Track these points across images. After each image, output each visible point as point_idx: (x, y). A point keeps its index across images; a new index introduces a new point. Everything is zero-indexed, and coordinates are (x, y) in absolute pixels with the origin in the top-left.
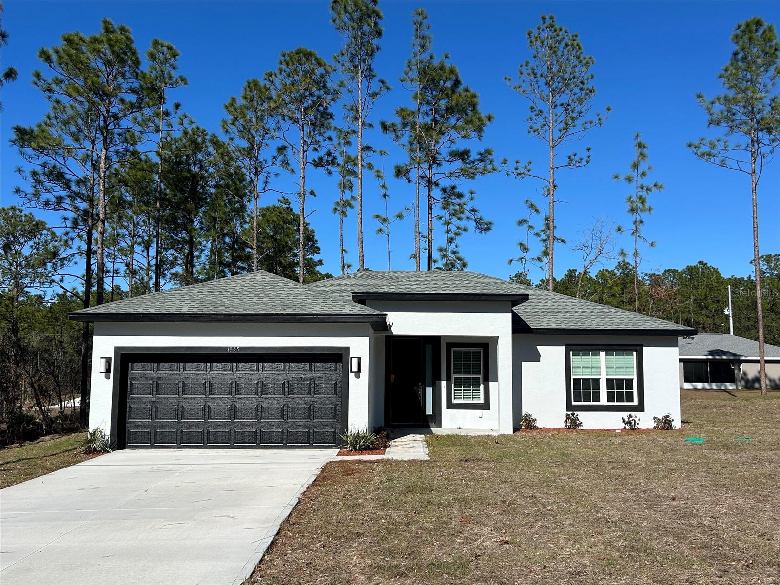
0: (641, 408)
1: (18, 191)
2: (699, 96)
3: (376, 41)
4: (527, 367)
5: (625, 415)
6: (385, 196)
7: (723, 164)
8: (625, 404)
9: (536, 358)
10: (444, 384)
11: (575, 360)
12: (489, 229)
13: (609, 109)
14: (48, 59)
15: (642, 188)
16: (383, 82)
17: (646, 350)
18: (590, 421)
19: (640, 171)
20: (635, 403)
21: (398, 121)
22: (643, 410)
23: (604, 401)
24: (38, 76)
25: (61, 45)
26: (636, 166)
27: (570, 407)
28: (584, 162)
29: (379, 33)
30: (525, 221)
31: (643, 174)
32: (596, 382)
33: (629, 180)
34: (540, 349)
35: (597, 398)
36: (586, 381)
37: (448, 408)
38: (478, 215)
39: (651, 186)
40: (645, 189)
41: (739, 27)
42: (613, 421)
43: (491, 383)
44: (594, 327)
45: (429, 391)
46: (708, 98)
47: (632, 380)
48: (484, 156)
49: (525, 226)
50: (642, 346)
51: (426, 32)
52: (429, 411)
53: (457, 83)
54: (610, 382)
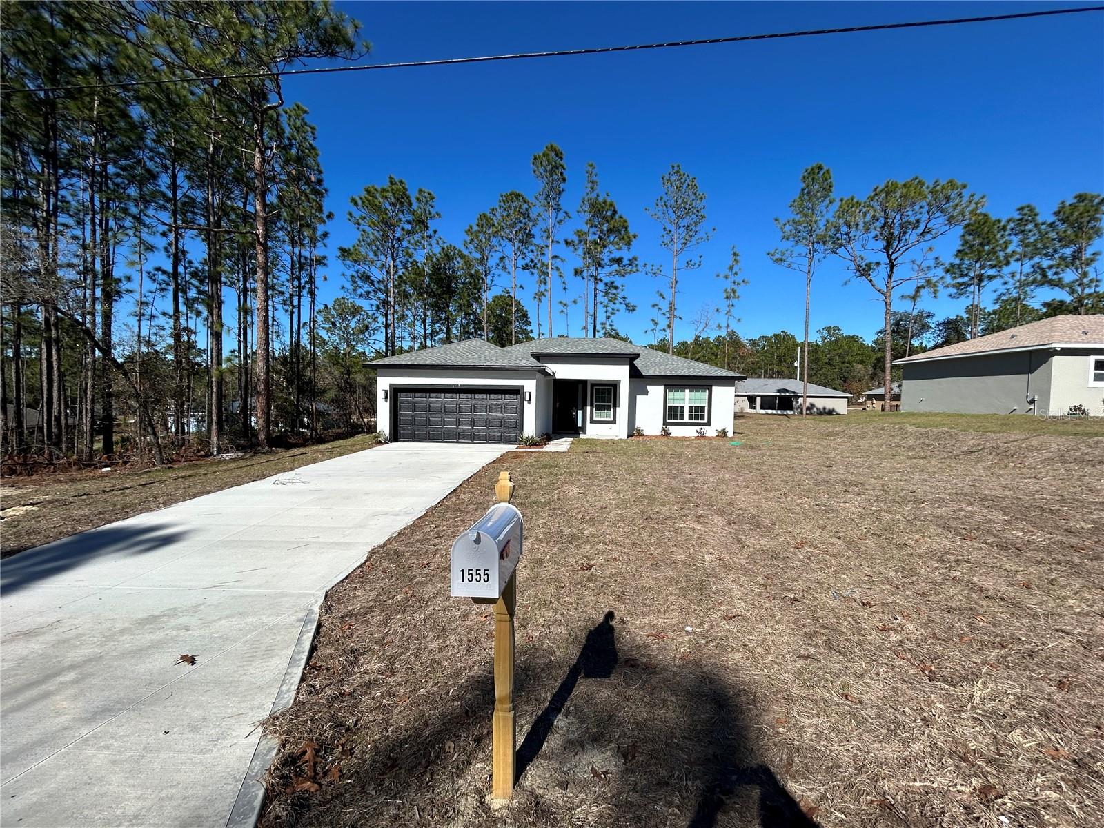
0: (709, 424)
1: (343, 288)
2: (776, 220)
3: (562, 185)
4: (640, 398)
5: (698, 428)
6: (565, 289)
7: (790, 266)
8: (700, 421)
9: (646, 393)
10: (589, 408)
11: (670, 395)
12: (634, 310)
13: (714, 229)
14: (356, 204)
15: (734, 283)
16: (566, 213)
17: (714, 388)
18: (676, 431)
19: (734, 271)
20: (706, 421)
21: (576, 239)
22: (710, 425)
23: (686, 419)
24: (350, 214)
25: (363, 194)
26: (731, 268)
27: (665, 423)
28: (696, 266)
29: (564, 180)
30: (656, 305)
31: (736, 273)
32: (682, 408)
33: (726, 277)
34: (649, 387)
35: (682, 418)
36: (676, 408)
37: (591, 423)
38: (627, 301)
39: (740, 281)
40: (736, 283)
41: (807, 170)
42: (691, 432)
43: (616, 408)
44: (682, 374)
45: (580, 412)
46: (782, 221)
47: (704, 407)
48: (632, 261)
49: (656, 308)
50: (712, 386)
51: (595, 178)
52: (579, 425)
53: (615, 212)
54: (691, 408)
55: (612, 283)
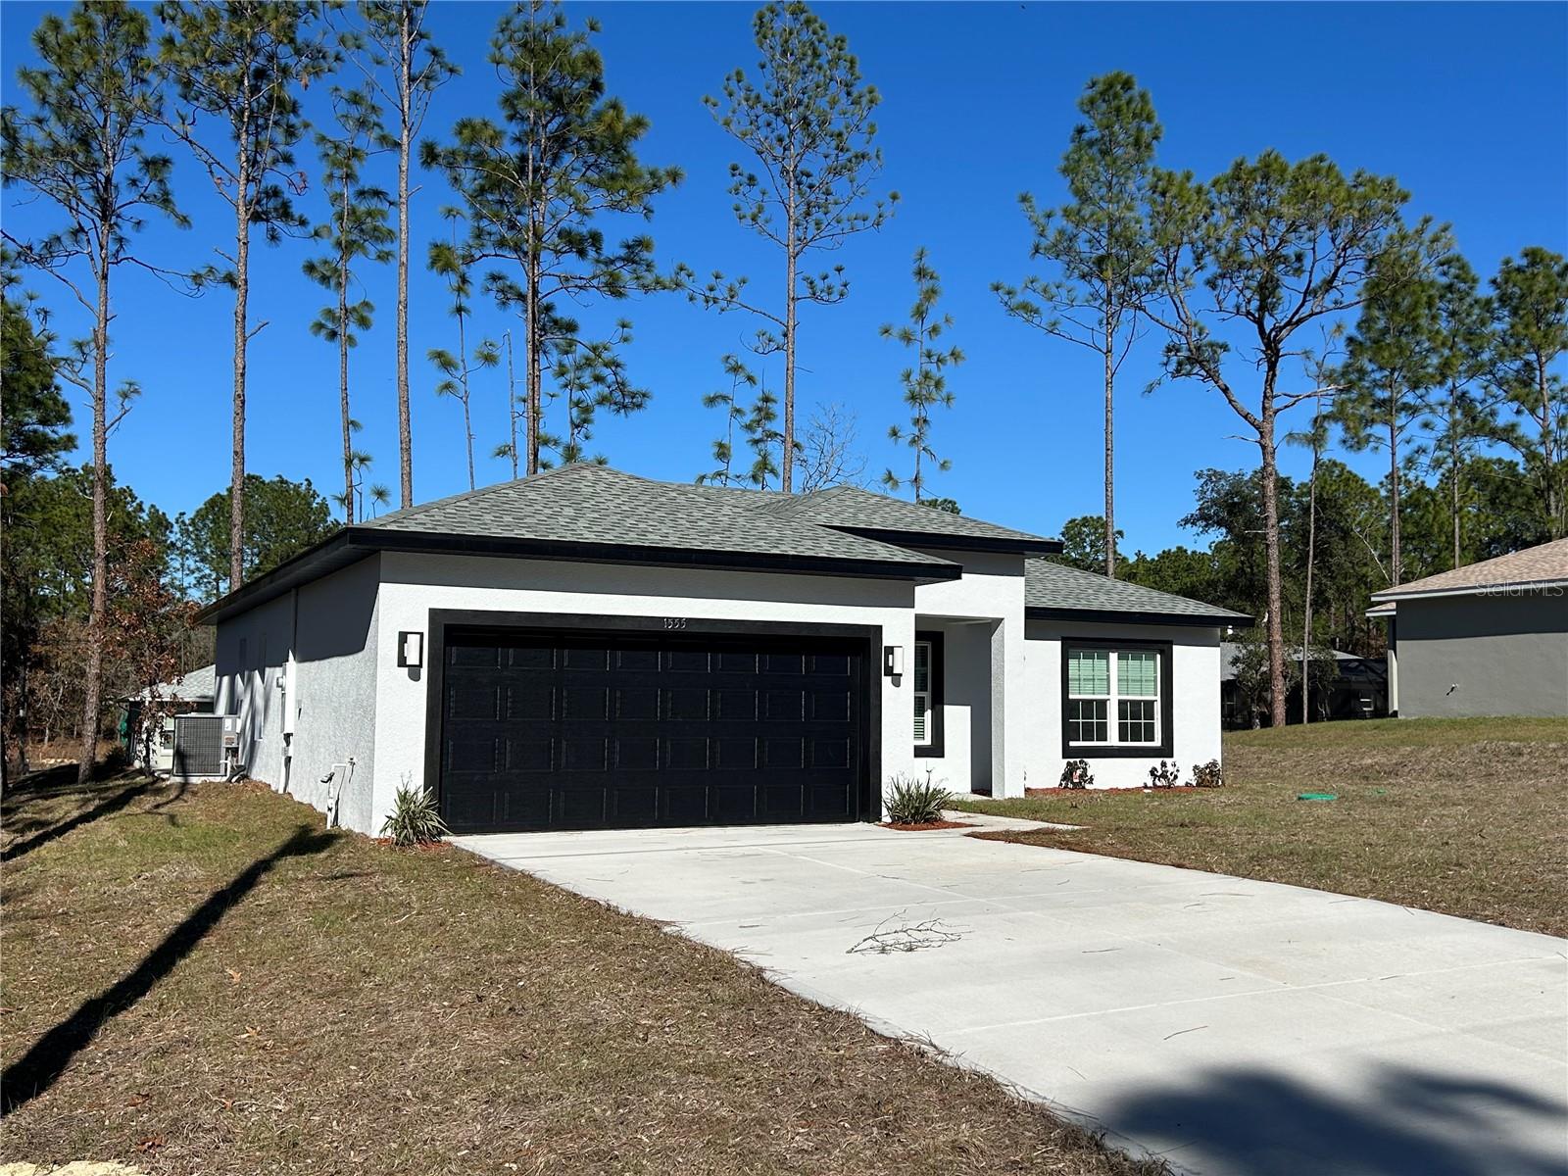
0: (1166, 750)
2: (1024, 199)
6: (459, 310)
7: (1052, 329)
8: (1143, 744)
11: (1076, 667)
12: (636, 406)
13: (894, 197)
15: (929, 356)
16: (435, 53)
17: (1177, 650)
19: (928, 324)
20: (1157, 743)
21: (456, 146)
22: (1171, 754)
23: (1113, 739)
26: (920, 313)
27: (1067, 752)
28: (835, 297)
30: (725, 398)
31: (935, 330)
32: (1102, 705)
33: (907, 338)
35: (1103, 737)
36: (1087, 704)
39: (946, 354)
40: (934, 359)
41: (1094, 84)
42: (1131, 774)
43: (946, 707)
46: (1040, 207)
47: (1152, 702)
48: (635, 250)
49: (723, 409)
50: (1171, 643)
53: (596, 86)
54: (1122, 706)
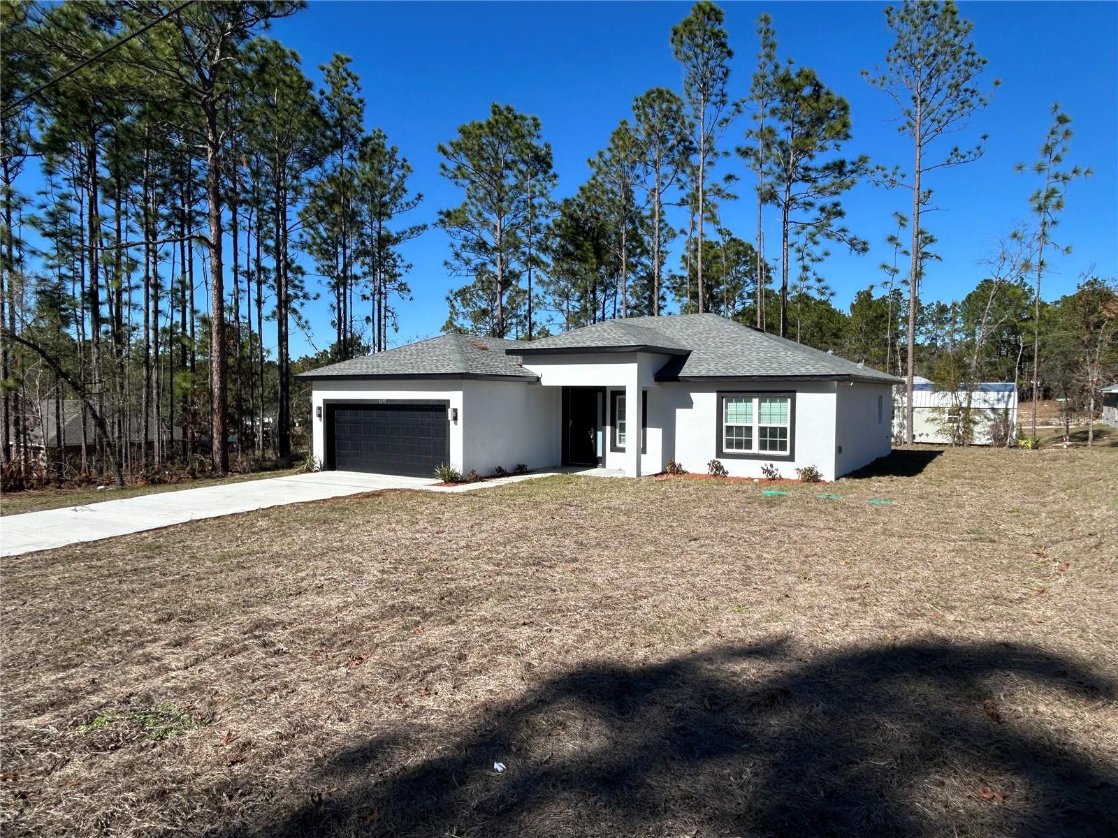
0: (791, 458)
3: (727, 62)
4: (680, 413)
5: (763, 463)
8: (777, 453)
9: (689, 404)
10: (608, 428)
11: (734, 408)
12: (864, 250)
15: (1056, 177)
17: (799, 396)
18: (734, 468)
20: (787, 453)
22: (793, 460)
23: (755, 449)
26: (1048, 149)
27: (720, 453)
29: (730, 54)
30: (894, 238)
32: (749, 429)
33: (1039, 169)
34: (694, 396)
35: (749, 445)
36: (740, 428)
37: (612, 450)
38: (850, 235)
39: (1069, 174)
40: (1060, 178)
45: (600, 434)
47: (786, 428)
48: (859, 165)
50: (795, 392)
51: (773, 39)
52: (600, 454)
53: (818, 88)
54: (763, 431)
55: (836, 205)
